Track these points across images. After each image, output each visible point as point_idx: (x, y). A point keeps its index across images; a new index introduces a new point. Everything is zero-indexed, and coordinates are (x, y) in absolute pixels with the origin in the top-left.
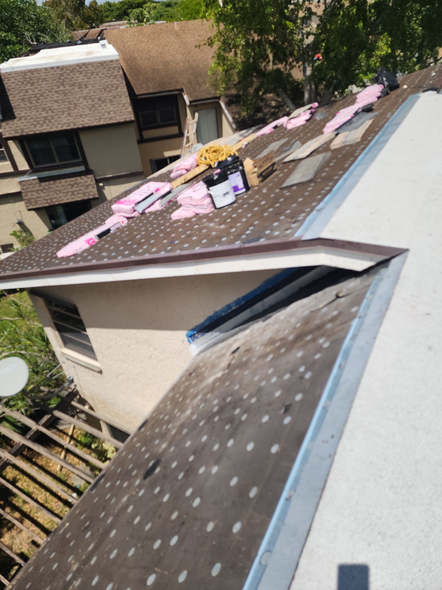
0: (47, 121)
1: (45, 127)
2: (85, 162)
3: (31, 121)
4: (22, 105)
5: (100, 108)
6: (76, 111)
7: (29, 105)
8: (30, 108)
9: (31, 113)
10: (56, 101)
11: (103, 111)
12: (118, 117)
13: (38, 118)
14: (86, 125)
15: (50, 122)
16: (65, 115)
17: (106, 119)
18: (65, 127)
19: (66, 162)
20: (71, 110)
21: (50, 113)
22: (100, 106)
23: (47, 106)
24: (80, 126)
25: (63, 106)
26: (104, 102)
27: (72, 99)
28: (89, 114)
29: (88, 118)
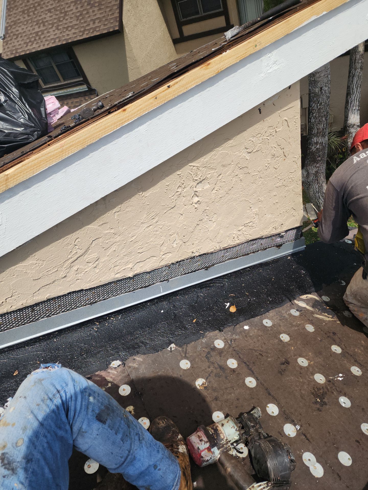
0: (37, 38)
1: (34, 46)
2: (86, 81)
3: (26, 38)
4: (22, 20)
5: (87, 16)
6: (64, 21)
7: (27, 18)
8: (27, 21)
9: (27, 28)
10: (49, 11)
11: (89, 19)
12: (102, 27)
13: (31, 34)
14: (70, 41)
15: (40, 38)
16: (54, 28)
17: (89, 30)
18: (51, 45)
19: (69, 82)
20: (60, 21)
21: (42, 28)
22: (88, 13)
23: (41, 18)
24: (64, 43)
25: (54, 17)
26: (92, 6)
27: (64, 6)
28: (76, 25)
29: (73, 31)
